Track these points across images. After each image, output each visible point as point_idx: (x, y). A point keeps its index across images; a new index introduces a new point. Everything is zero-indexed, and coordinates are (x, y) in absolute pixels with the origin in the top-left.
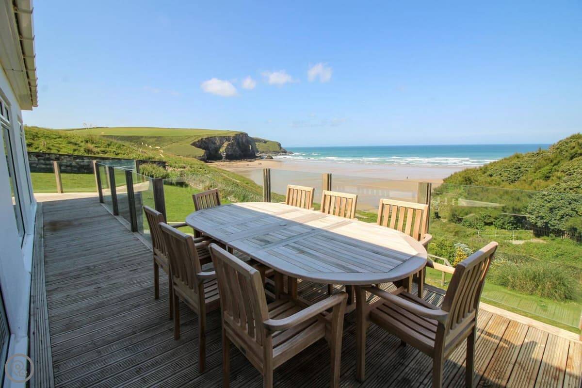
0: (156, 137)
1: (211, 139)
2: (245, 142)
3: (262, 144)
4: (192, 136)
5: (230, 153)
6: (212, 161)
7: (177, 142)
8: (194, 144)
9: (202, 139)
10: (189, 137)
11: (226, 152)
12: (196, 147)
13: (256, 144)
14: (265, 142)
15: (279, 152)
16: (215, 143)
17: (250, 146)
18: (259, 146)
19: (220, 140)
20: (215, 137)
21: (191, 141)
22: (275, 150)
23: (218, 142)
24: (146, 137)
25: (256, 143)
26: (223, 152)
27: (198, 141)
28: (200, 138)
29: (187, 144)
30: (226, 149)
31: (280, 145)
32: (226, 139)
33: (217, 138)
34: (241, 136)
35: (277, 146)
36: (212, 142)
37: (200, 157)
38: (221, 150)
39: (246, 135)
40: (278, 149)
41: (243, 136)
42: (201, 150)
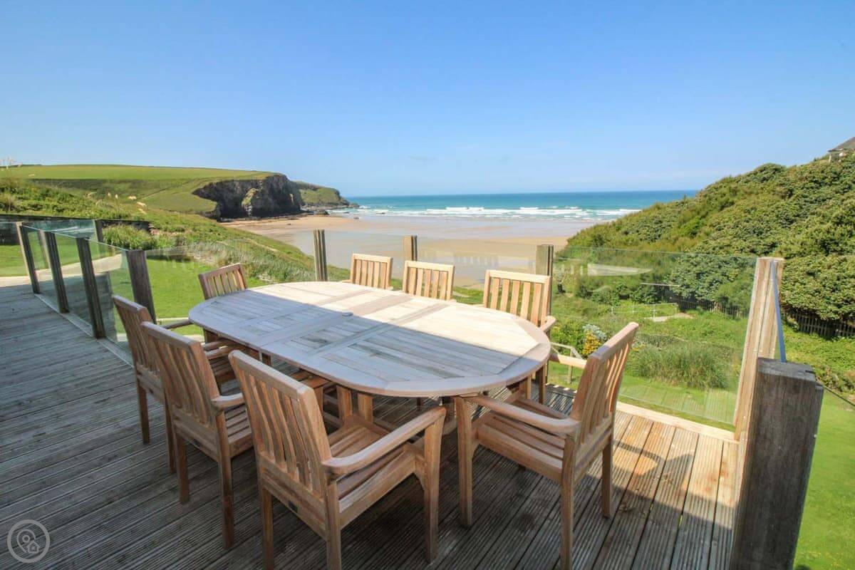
0: (129, 181)
1: (227, 184)
2: (283, 188)
3: (308, 192)
4: (194, 180)
5: (259, 207)
6: (230, 219)
7: (168, 189)
8: (197, 193)
9: (211, 184)
10: (189, 181)
11: (252, 204)
12: (201, 197)
13: (300, 193)
14: (315, 189)
15: (337, 204)
16: (232, 191)
17: (292, 195)
18: (306, 196)
19: (242, 187)
20: (233, 181)
21: (193, 187)
22: (330, 201)
23: (239, 190)
24: (112, 181)
25: (301, 191)
26: (248, 205)
27: (205, 188)
28: (207, 183)
29: (186, 193)
30: (252, 200)
31: (337, 193)
32: (252, 184)
33: (237, 184)
34: (275, 179)
35: (334, 195)
36: (228, 189)
37: (210, 213)
38: (244, 203)
39: (284, 178)
40: (335, 200)
41: (279, 180)
42: (209, 201)
